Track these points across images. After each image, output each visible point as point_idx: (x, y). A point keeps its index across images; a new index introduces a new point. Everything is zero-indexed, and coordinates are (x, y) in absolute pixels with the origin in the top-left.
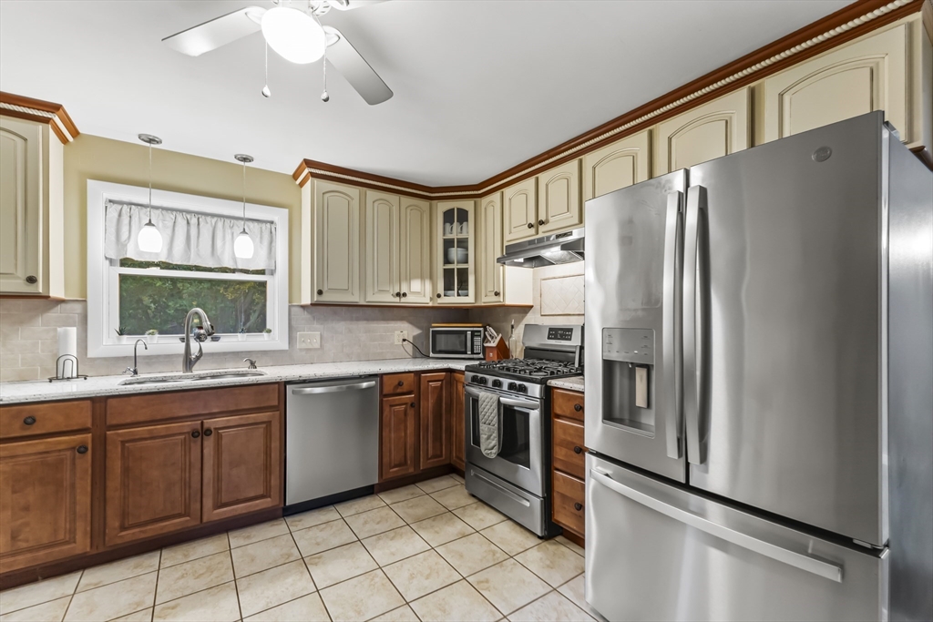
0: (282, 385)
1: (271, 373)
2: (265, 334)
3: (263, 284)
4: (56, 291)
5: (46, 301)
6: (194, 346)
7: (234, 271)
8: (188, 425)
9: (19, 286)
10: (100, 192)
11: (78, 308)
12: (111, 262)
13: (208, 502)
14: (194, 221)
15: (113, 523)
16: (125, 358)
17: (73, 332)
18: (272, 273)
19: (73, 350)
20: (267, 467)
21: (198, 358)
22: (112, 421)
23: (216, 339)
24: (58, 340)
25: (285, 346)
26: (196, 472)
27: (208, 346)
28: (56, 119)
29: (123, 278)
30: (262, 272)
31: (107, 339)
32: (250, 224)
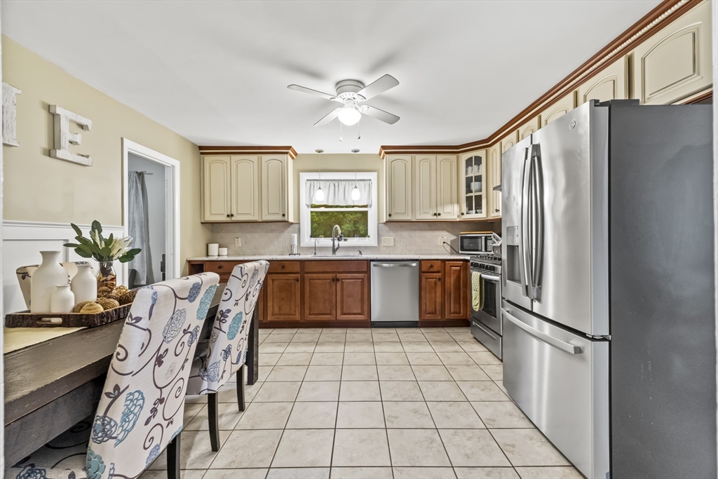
0: (369, 261)
1: (365, 256)
2: (367, 238)
3: (367, 212)
4: (291, 220)
5: (286, 223)
6: (336, 242)
7: (353, 207)
8: (331, 276)
9: (279, 218)
10: (305, 176)
11: (297, 226)
12: (308, 206)
13: (339, 312)
14: (337, 184)
15: (307, 311)
16: (312, 248)
17: (296, 235)
18: (371, 206)
19: (296, 243)
20: (362, 300)
21: (338, 248)
22: (307, 271)
23: (345, 240)
24: (291, 239)
25: (376, 245)
26: (334, 297)
27: (342, 243)
28: (290, 152)
29: (311, 212)
30: (366, 206)
31: (308, 241)
32: (360, 182)
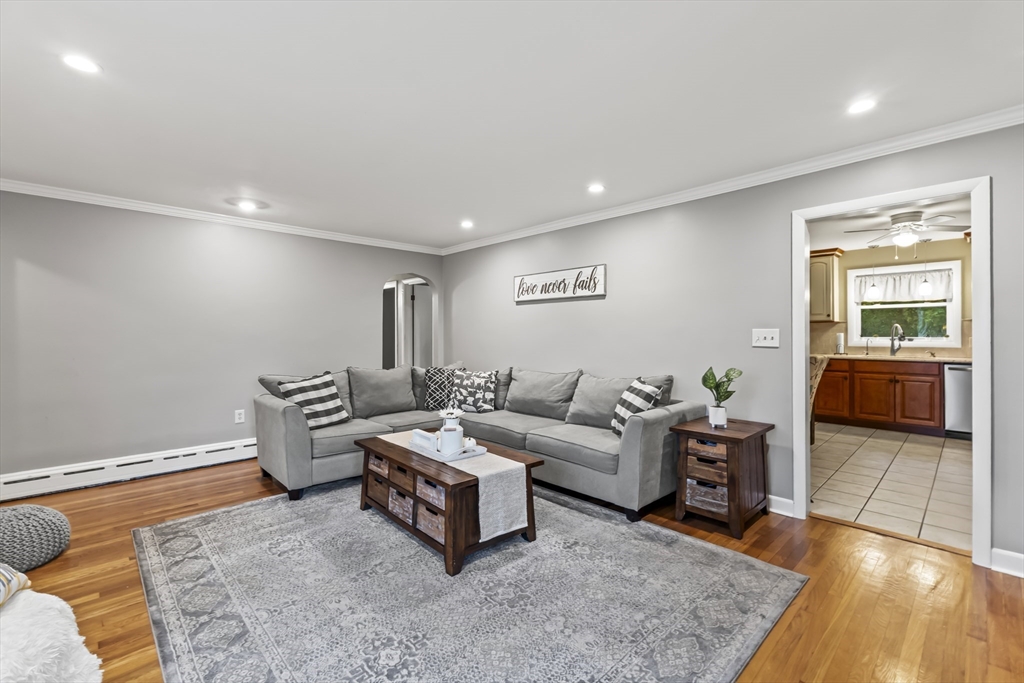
0: (941, 365)
1: (938, 358)
2: (944, 338)
3: (944, 308)
4: (837, 319)
5: (833, 323)
6: (897, 343)
7: (923, 302)
8: (888, 376)
9: (824, 318)
10: (852, 274)
11: (844, 325)
12: (858, 304)
13: (898, 414)
14: (897, 278)
15: (857, 410)
16: (863, 348)
17: (842, 335)
18: (951, 300)
19: (842, 342)
20: (932, 406)
21: (898, 349)
22: (856, 370)
23: (910, 340)
24: (837, 339)
25: (959, 346)
26: (892, 398)
27: (905, 343)
28: (837, 253)
29: (863, 311)
30: (945, 301)
31: (856, 338)
32: (934, 274)
